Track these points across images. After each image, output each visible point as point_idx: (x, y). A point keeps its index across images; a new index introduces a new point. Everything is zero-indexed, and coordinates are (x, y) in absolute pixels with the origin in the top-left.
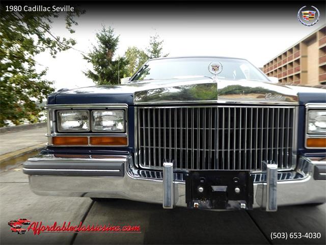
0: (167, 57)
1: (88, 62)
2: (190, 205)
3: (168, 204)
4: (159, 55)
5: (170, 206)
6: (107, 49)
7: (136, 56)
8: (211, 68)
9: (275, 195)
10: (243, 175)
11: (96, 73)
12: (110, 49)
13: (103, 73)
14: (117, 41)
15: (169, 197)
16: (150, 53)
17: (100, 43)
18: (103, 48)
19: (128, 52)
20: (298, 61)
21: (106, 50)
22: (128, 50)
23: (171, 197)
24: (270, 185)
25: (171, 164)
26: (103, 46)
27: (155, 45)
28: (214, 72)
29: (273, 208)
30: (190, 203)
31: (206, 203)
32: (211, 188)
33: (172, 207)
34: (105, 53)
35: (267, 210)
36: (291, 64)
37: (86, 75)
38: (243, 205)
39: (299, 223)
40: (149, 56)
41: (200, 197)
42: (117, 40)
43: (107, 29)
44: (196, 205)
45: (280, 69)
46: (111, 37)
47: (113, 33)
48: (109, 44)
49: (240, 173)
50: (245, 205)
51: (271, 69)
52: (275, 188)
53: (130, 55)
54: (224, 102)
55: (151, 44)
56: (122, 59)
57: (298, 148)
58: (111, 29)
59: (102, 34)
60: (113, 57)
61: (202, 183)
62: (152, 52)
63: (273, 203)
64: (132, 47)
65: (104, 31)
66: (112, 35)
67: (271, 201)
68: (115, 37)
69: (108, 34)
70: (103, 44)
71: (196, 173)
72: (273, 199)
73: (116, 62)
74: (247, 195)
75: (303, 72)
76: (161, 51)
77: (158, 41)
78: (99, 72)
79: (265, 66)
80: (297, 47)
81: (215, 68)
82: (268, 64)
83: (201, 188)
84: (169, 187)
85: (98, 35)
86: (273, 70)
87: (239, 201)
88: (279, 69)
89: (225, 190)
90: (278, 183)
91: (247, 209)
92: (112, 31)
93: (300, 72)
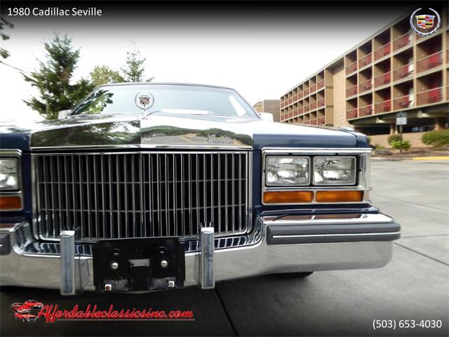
0: (151, 82)
1: (33, 85)
2: (99, 288)
3: (67, 288)
4: (140, 78)
5: (71, 291)
6: (61, 67)
7: (107, 78)
8: (138, 100)
9: (210, 268)
10: (171, 242)
11: (44, 102)
12: (65, 67)
13: (54, 102)
14: (77, 57)
15: (69, 279)
16: (128, 76)
17: (50, 58)
18: (56, 66)
19: (96, 74)
20: (322, 93)
21: (60, 69)
22: (95, 70)
23: (71, 278)
24: (205, 254)
25: (71, 233)
26: (55, 62)
27: (134, 64)
28: (142, 106)
29: (209, 284)
30: (99, 285)
31: (121, 284)
32: (130, 264)
33: (73, 293)
34: (59, 73)
35: (203, 287)
36: (314, 96)
37: (29, 104)
38: (172, 283)
39: (277, 300)
40: (126, 79)
41: (114, 275)
42: (76, 55)
43: (61, 38)
44: (108, 287)
45: (301, 102)
46: (68, 49)
47: (71, 44)
48: (65, 60)
49: (168, 240)
50: (173, 282)
51: (290, 101)
52: (210, 258)
53: (98, 77)
54: (153, 146)
55: (128, 63)
56: (84, 83)
57: (253, 205)
58: (69, 38)
59: (54, 45)
60: (70, 79)
61: (116, 257)
62: (130, 74)
63: (208, 277)
64: (101, 66)
65: (57, 40)
66: (69, 47)
67: (206, 275)
68: (73, 51)
69: (63, 45)
70: (56, 60)
71: (107, 243)
72: (208, 273)
73: (76, 87)
74: (177, 269)
75: (327, 107)
76: (143, 74)
77: (138, 59)
78: (49, 101)
79: (282, 98)
80: (321, 74)
81: (144, 101)
82: (286, 95)
83: (116, 264)
84: (67, 265)
85: (47, 46)
86: (292, 104)
87: (167, 278)
88: (299, 102)
89: (148, 265)
90: (216, 251)
91: (177, 287)
92: (69, 42)
93: (325, 107)
